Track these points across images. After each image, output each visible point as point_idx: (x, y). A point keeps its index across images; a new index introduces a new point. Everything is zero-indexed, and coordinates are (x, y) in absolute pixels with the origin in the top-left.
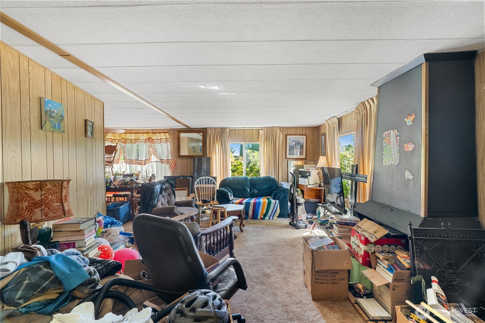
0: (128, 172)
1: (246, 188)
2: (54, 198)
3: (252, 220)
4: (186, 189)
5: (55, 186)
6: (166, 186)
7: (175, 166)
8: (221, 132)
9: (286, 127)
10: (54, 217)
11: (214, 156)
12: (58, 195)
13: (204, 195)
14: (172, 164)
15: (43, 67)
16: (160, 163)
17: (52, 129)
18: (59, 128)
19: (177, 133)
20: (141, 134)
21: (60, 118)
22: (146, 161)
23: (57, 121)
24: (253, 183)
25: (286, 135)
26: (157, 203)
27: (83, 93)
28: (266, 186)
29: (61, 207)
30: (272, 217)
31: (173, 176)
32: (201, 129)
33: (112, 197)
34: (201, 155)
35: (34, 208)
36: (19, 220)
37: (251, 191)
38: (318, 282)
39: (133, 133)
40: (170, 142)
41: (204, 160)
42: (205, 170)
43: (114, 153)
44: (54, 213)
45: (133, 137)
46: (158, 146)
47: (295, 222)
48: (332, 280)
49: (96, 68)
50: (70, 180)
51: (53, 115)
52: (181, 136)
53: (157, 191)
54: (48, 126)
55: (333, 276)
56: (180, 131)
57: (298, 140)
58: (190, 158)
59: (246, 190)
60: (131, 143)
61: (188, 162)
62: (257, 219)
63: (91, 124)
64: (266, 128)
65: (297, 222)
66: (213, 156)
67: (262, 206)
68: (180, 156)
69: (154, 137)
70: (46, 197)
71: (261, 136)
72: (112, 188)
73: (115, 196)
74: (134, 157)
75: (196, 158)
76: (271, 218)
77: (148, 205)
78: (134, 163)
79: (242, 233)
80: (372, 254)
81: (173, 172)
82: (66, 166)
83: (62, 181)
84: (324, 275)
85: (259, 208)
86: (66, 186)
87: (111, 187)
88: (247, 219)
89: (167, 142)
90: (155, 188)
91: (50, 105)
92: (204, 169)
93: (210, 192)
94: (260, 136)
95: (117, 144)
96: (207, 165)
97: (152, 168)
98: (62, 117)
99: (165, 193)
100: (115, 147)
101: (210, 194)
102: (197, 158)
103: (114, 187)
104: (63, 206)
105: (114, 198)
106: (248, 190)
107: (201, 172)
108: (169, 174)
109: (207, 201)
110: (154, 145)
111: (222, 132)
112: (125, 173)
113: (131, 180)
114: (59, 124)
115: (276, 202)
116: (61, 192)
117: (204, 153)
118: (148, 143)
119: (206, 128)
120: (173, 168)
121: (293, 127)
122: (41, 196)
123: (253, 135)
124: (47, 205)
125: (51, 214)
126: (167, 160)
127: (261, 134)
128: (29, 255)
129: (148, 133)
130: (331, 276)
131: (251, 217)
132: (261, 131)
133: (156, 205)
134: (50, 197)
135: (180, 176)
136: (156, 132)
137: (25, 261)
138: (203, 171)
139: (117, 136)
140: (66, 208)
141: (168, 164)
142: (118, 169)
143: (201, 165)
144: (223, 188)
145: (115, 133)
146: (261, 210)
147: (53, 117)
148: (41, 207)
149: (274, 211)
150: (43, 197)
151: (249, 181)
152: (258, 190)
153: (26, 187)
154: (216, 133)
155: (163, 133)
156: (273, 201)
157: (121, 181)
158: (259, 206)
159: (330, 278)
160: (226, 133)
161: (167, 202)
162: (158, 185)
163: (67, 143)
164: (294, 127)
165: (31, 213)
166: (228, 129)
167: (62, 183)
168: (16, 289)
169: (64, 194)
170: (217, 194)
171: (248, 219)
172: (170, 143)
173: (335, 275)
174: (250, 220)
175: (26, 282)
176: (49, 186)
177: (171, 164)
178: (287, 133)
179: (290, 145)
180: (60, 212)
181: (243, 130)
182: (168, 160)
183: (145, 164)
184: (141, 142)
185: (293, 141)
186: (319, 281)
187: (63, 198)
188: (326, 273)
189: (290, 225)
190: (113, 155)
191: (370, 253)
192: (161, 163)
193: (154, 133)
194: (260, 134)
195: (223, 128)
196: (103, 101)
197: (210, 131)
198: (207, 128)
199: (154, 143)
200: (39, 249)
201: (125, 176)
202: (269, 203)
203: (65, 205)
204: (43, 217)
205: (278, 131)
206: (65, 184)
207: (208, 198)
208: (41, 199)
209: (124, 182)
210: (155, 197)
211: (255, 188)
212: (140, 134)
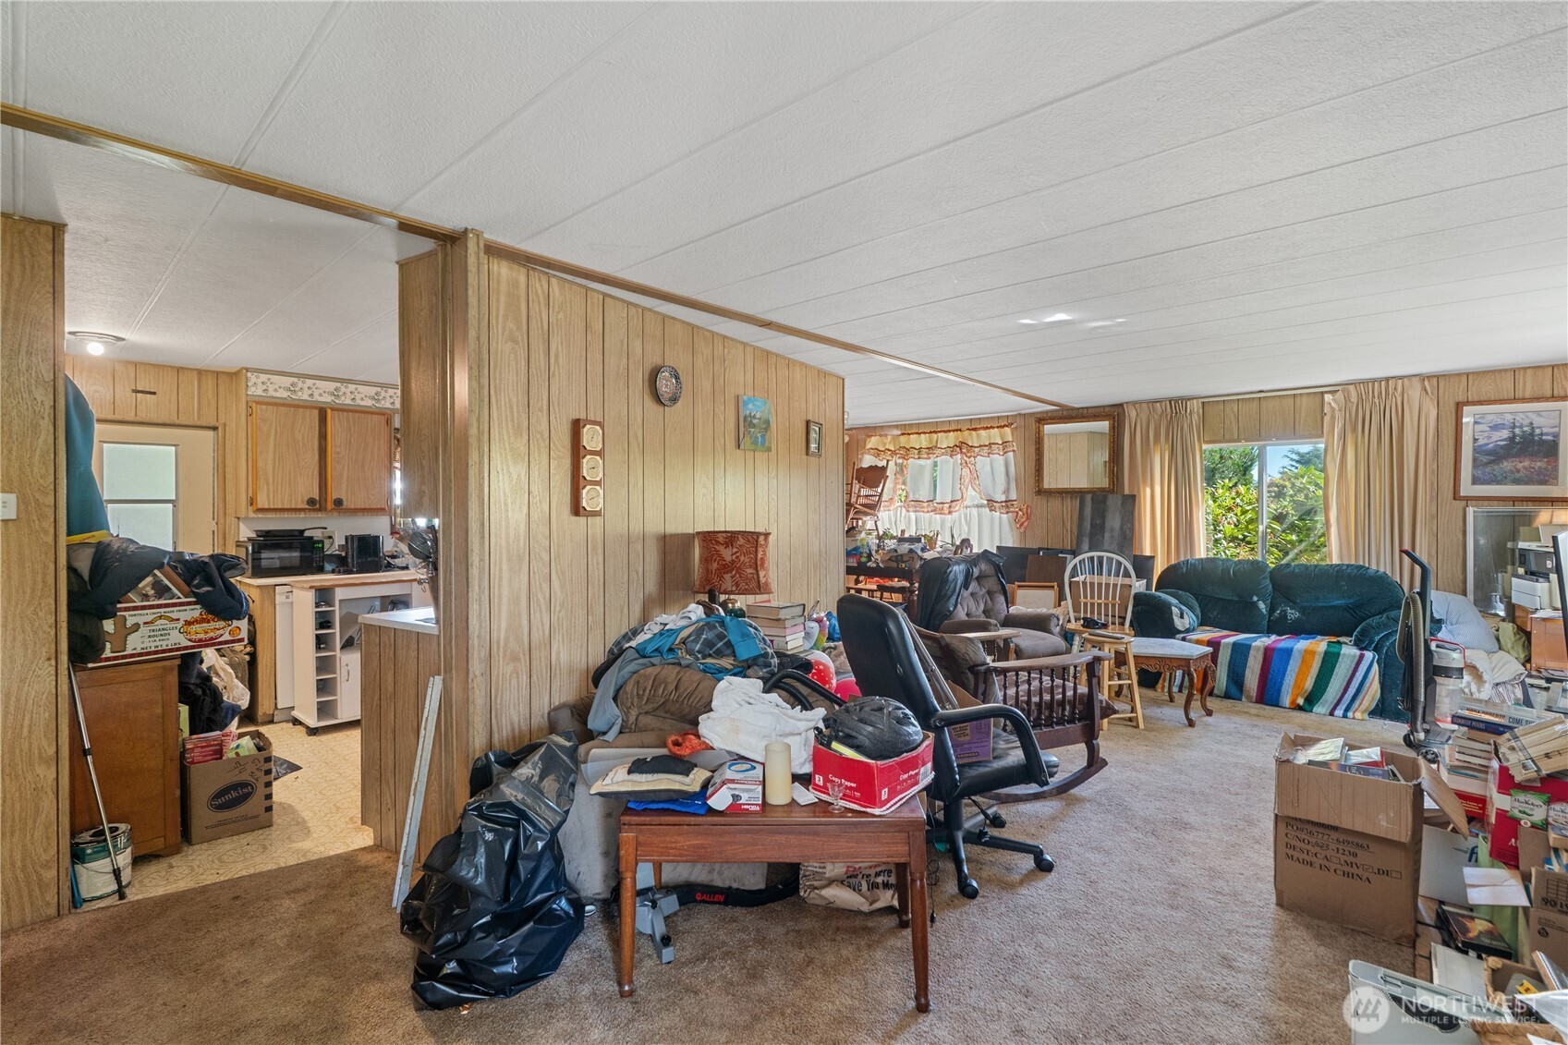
0: (911, 533)
1: (1255, 598)
2: (747, 560)
3: (1258, 706)
4: (1053, 587)
5: (749, 541)
6: (981, 571)
7: (1027, 519)
8: (1172, 412)
9: (1459, 375)
10: (746, 589)
11: (1148, 491)
12: (752, 556)
13: (1092, 605)
14: (1020, 513)
15: (742, 343)
16: (987, 510)
17: (752, 447)
18: (763, 444)
19: (1034, 425)
20: (942, 433)
21: (764, 426)
22: (954, 504)
23: (759, 432)
24: (1286, 584)
25: (1459, 407)
26: (954, 609)
27: (804, 369)
28: (1338, 599)
29: (755, 576)
30: (1347, 710)
31: (1021, 548)
32: (1107, 409)
33: (876, 591)
34: (1103, 488)
35: (724, 573)
36: (707, 588)
37: (1272, 610)
38: (1295, 858)
39: (924, 433)
40: (1014, 451)
41: (1114, 502)
42: (1117, 533)
43: (881, 485)
44: (747, 584)
45: (923, 441)
46: (982, 462)
47: (1422, 736)
48: (1343, 862)
49: (812, 331)
50: (770, 534)
51: (755, 421)
52: (1045, 432)
53: (956, 579)
54: (746, 442)
55: (1347, 853)
56: (1042, 419)
57: (1526, 422)
58: (1071, 498)
59: (1254, 605)
60: (919, 458)
61: (1067, 508)
62: (1275, 703)
63: (817, 429)
64: (1352, 387)
65: (1431, 736)
66: (1145, 492)
67: (1298, 664)
68: (1041, 492)
69: (972, 439)
70: (737, 557)
71: (1333, 417)
72: (870, 567)
73: (882, 588)
74: (924, 494)
75: (1089, 497)
76: (1339, 712)
77: (932, 612)
78: (926, 510)
79: (1190, 729)
80: (1533, 829)
81: (1023, 536)
82: (773, 512)
83: (758, 534)
84: (1314, 840)
85: (1285, 670)
86: (763, 543)
87: (869, 564)
88: (1240, 700)
89: (1005, 453)
90: (951, 571)
91: (750, 406)
92: (1112, 530)
93: (1114, 598)
94: (1327, 419)
95: (888, 461)
96: (1122, 519)
97: (968, 524)
98: (767, 422)
99: (978, 588)
100: (884, 469)
101: (1114, 605)
102: (1092, 499)
103: (875, 565)
104: (758, 575)
105: (878, 594)
106: (1262, 605)
107: (1101, 539)
108: (1010, 542)
109: (1097, 623)
110: (973, 462)
111: (1176, 413)
112: (907, 535)
113: (911, 551)
114: (763, 436)
115: (1362, 657)
116: (756, 552)
117: (1113, 482)
118: (959, 456)
119: (1121, 405)
120: (1021, 525)
121: (1500, 371)
122: (732, 555)
123: (1297, 415)
124: (739, 570)
125: (743, 585)
126: (1006, 502)
127: (1333, 409)
128: (708, 612)
129: (960, 430)
130: (1341, 851)
131: (1254, 693)
132: (1328, 398)
133: (951, 613)
134: (742, 558)
135: (1040, 549)
136: (979, 426)
137: (704, 616)
138: (1107, 535)
139: (890, 443)
140: (763, 580)
141: (1007, 513)
142: (891, 523)
143: (1103, 517)
144: (1166, 593)
145: (886, 435)
146: (1294, 676)
147: (754, 426)
148: (731, 572)
149: (1352, 691)
150: (734, 557)
151: (1267, 574)
152: (1303, 610)
153: (716, 541)
154: (1156, 417)
155: (998, 427)
156: (1349, 651)
157: (890, 551)
158: (1287, 663)
159: (1337, 855)
160: (1191, 414)
161: (984, 612)
162: (959, 564)
163: (775, 469)
164: (1506, 370)
165: (720, 580)
166: (1195, 401)
167: (758, 537)
168: (696, 641)
169: (759, 556)
170: (1134, 607)
171: (1244, 699)
172: (1015, 456)
173: (1357, 851)
174: (1250, 704)
175: (704, 636)
176: (741, 541)
177: (1017, 513)
178: (1461, 398)
179: (1481, 442)
180: (753, 584)
181: (1255, 404)
182: (1008, 503)
183: (950, 513)
184: (943, 454)
185: (1495, 428)
186: (1296, 855)
187: (759, 563)
188: (1320, 836)
189: (1407, 745)
190: (879, 490)
191: (1526, 823)
192: (991, 510)
193: (975, 429)
194: (1326, 410)
195: (1176, 401)
196: (842, 374)
197: (1133, 414)
198: (1125, 405)
199: (975, 457)
200: (718, 610)
201: (901, 540)
202: (1330, 661)
203: (762, 574)
204: (734, 588)
205: (1415, 392)
206: (762, 538)
207: (1107, 615)
208: (733, 560)
209: (895, 554)
210: (949, 593)
211: (1293, 602)
212: (940, 434)
